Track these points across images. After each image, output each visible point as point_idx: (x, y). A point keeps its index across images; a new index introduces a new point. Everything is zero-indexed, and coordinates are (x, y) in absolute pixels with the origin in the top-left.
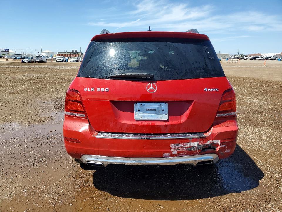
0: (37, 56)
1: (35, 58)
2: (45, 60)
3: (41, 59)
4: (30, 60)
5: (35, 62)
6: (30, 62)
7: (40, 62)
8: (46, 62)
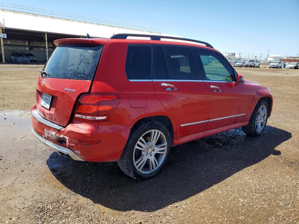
0: (250, 61)
1: (247, 63)
2: (257, 64)
3: (253, 63)
4: (241, 65)
5: (246, 66)
6: (240, 66)
7: (251, 67)
8: (258, 67)
